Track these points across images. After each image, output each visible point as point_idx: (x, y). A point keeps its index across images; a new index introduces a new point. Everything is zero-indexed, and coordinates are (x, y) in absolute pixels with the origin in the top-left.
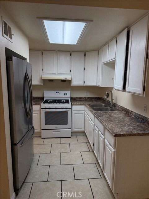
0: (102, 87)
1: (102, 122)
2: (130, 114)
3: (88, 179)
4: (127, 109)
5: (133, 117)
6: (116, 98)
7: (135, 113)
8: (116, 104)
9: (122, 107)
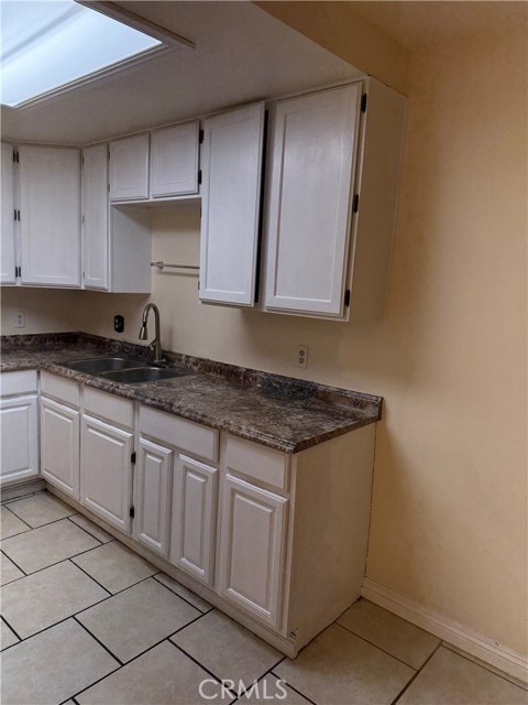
0: (114, 291)
1: (204, 416)
2: (245, 378)
3: (168, 638)
4: (227, 365)
5: (259, 385)
6: (171, 332)
7: (266, 374)
8: (169, 352)
9: (201, 360)
